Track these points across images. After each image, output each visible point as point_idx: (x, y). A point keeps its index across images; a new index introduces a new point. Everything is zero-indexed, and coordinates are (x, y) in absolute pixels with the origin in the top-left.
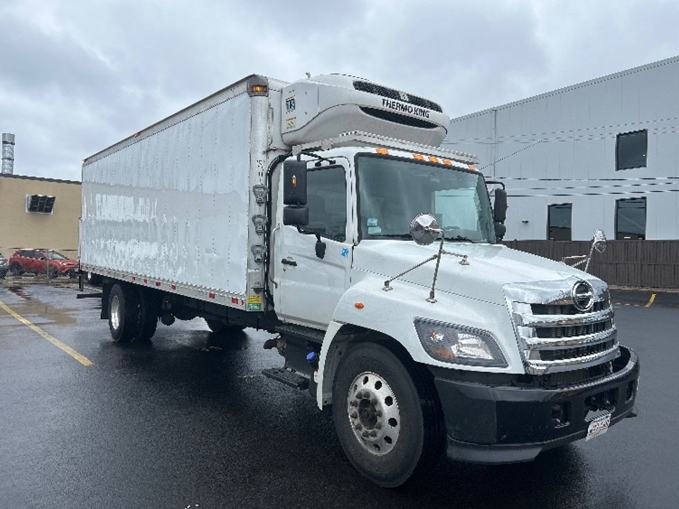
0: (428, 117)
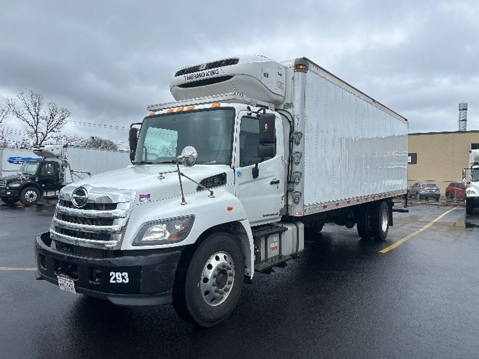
0: (218, 74)
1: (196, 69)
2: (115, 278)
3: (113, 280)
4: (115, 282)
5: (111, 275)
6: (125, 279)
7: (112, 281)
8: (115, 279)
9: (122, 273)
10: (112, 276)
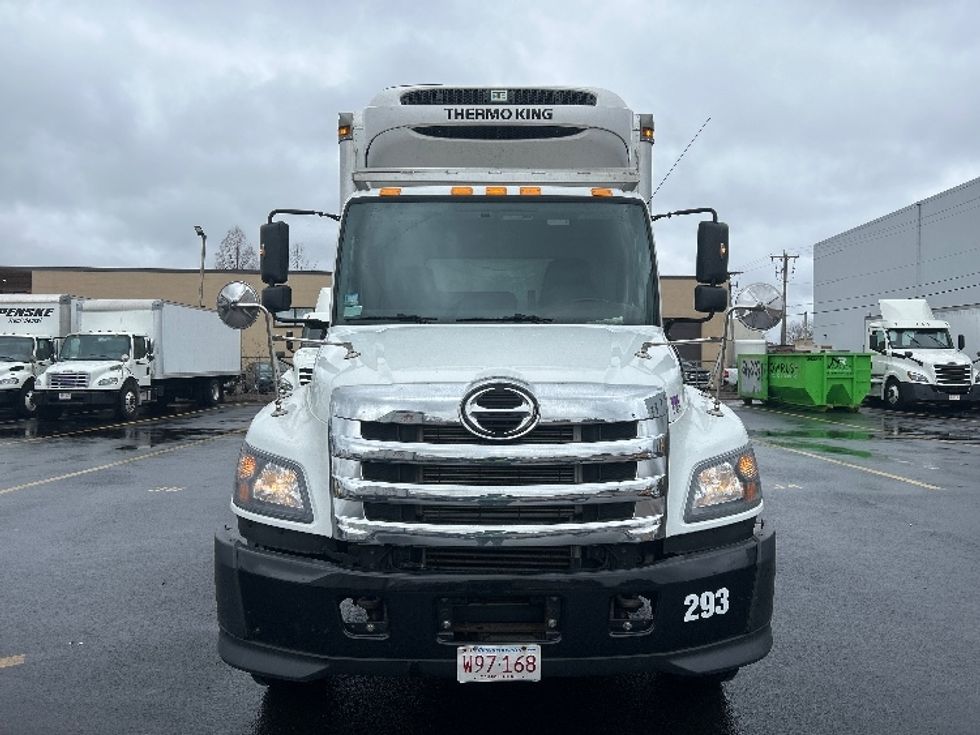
0: (550, 118)
1: (478, 96)
2: (699, 607)
3: (694, 613)
4: (697, 617)
5: (687, 602)
6: (722, 605)
7: (689, 617)
8: (698, 610)
9: (714, 593)
10: (688, 606)
